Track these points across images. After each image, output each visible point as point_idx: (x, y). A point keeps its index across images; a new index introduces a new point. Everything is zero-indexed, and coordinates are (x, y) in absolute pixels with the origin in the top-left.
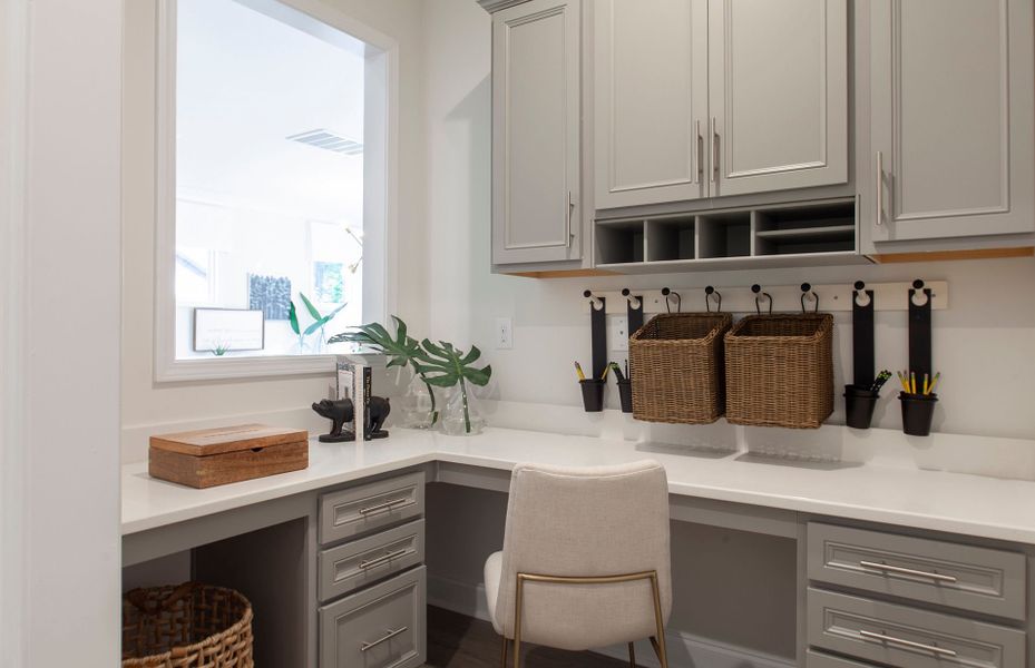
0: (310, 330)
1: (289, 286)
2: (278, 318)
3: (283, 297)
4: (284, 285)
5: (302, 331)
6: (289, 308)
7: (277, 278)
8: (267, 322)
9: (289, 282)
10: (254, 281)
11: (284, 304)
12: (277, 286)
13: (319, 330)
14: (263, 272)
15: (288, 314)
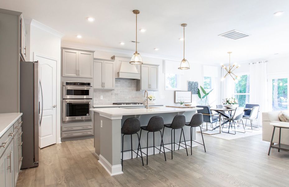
0: (203, 97)
1: (198, 84)
2: (195, 94)
3: (196, 87)
4: (196, 84)
5: (201, 97)
6: (198, 90)
7: (195, 82)
8: (192, 95)
9: (198, 83)
10: (189, 83)
11: (196, 89)
12: (195, 84)
13: (206, 97)
14: (191, 80)
15: (197, 92)
